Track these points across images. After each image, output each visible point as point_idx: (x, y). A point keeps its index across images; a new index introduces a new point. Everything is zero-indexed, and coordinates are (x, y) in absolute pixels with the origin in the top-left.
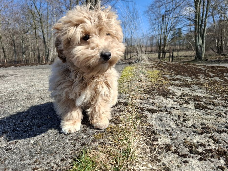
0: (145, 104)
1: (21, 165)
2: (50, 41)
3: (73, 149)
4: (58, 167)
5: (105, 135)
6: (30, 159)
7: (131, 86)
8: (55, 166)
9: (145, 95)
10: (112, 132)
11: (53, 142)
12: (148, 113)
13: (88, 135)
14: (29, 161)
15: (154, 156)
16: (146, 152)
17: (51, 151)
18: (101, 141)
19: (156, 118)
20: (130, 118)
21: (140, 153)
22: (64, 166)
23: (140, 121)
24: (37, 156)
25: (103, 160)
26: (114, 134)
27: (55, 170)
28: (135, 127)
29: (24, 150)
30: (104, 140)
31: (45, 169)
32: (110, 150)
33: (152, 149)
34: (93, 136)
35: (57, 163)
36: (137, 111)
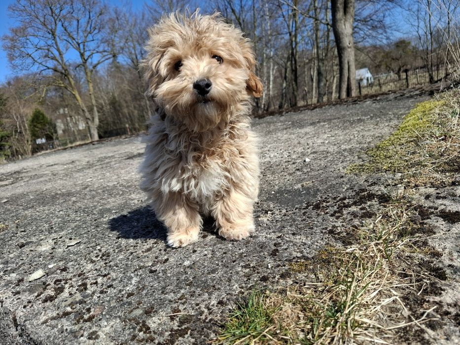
0: (438, 198)
2: (260, 69)
3: (244, 285)
4: (209, 314)
5: (311, 267)
6: (174, 293)
7: (414, 153)
9: (447, 174)
10: (329, 262)
11: (217, 267)
12: (441, 223)
13: (279, 261)
14: (172, 294)
15: (417, 328)
16: (397, 316)
17: (209, 283)
18: (301, 276)
20: (383, 232)
21: (378, 316)
22: (219, 315)
23: (410, 241)
24: (185, 289)
25: (288, 317)
26: (332, 265)
27: (204, 318)
28: (387, 255)
29: (171, 276)
30: (307, 276)
31: (190, 313)
32: (308, 299)
33: (417, 312)
34: (287, 265)
35: (210, 307)
36: (409, 218)
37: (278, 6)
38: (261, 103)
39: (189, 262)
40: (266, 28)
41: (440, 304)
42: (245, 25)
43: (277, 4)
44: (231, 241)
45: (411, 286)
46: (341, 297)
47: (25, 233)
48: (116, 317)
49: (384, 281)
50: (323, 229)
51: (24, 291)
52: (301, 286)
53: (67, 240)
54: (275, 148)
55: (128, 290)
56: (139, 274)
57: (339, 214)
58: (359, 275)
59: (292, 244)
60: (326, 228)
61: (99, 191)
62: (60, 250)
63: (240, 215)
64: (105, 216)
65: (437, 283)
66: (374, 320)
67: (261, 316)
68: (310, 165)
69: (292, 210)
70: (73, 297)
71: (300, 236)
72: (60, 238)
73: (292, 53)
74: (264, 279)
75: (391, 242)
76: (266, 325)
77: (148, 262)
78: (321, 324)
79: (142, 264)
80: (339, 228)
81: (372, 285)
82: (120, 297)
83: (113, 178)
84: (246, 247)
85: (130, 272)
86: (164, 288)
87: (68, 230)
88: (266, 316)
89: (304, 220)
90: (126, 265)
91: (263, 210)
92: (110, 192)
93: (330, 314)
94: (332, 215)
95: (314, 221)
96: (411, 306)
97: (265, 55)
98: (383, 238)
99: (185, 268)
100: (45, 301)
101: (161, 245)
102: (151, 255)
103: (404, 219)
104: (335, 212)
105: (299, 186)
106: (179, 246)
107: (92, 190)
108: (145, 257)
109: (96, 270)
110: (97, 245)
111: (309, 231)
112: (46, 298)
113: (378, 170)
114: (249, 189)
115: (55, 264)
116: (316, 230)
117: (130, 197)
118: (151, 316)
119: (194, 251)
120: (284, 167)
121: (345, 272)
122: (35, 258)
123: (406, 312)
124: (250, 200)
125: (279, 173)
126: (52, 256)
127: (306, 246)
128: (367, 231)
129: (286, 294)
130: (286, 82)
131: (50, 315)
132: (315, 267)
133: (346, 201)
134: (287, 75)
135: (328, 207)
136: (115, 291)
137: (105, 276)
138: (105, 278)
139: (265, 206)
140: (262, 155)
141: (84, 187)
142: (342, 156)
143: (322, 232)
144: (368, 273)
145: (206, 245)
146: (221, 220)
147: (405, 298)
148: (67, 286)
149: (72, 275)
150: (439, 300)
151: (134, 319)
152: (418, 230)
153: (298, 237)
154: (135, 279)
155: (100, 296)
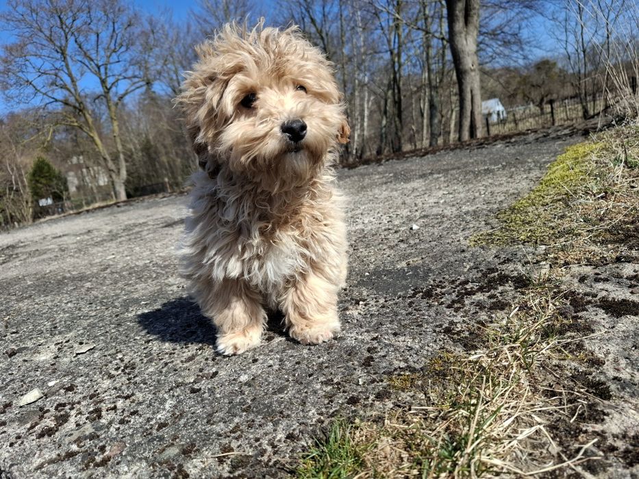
0: (597, 280)
1: (206, 433)
3: (324, 410)
4: (274, 455)
5: (420, 383)
6: (225, 422)
7: (562, 217)
8: (269, 449)
9: (609, 246)
10: (445, 375)
11: (286, 383)
12: (601, 317)
13: (374, 374)
14: (222, 425)
15: (570, 472)
16: (541, 453)
17: (274, 408)
18: (405, 396)
19: (628, 337)
20: (521, 331)
21: (514, 454)
22: (288, 455)
23: (559, 343)
24: (241, 416)
25: (386, 457)
26: (450, 380)
27: (266, 460)
28: (527, 364)
29: (220, 398)
30: (413, 396)
31: (246, 453)
32: (415, 430)
33: (570, 448)
34: (385, 381)
35: (276, 443)
36: (557, 309)
37: (374, 14)
38: (352, 148)
39: (246, 377)
40: (359, 45)
41: (602, 435)
42: (330, 40)
43: (374, 11)
44: (307, 345)
45: (561, 409)
46: (461, 427)
47: (17, 335)
48: (141, 459)
49: (523, 403)
50: (437, 326)
51: (12, 421)
52: (405, 411)
53: (76, 345)
54: (371, 211)
55: (160, 419)
56: (176, 394)
57: (459, 305)
58: (488, 394)
59: (392, 349)
60: (441, 326)
61: (124, 273)
62: (65, 359)
63: (320, 308)
64: (131, 309)
65: (598, 404)
66: (509, 461)
67: (347, 456)
68: (419, 235)
69: (394, 300)
70: (82, 429)
71: (404, 337)
72: (66, 342)
73: (395, 78)
74: (353, 401)
75: (532, 345)
76: (355, 470)
77: (189, 376)
78: (433, 468)
79: (180, 380)
80: (459, 325)
81: (506, 408)
82: (147, 429)
83: (144, 254)
84: (328, 353)
85: (163, 392)
86: (210, 415)
87: (78, 331)
88: (355, 457)
89: (410, 313)
90: (158, 381)
91: (353, 299)
92: (139, 274)
93: (446, 454)
94: (449, 307)
95: (423, 315)
96: (561, 438)
97: (357, 81)
98: (521, 340)
99: (241, 384)
100: (41, 436)
101: (208, 352)
102: (194, 367)
103: (549, 312)
104: (454, 302)
105: (404, 264)
106: (232, 353)
107: (114, 273)
108: (185, 369)
109: (115, 388)
110: (117, 353)
111: (416, 330)
112: (42, 431)
113: (514, 241)
114: (332, 271)
115: (58, 381)
116: (427, 328)
117: (166, 281)
118: (191, 457)
119: (255, 361)
120: (383, 237)
121: (468, 390)
122: (29, 371)
123: (555, 448)
124: (332, 287)
125: (375, 246)
126: (54, 369)
127: (412, 352)
128: (498, 329)
129: (384, 424)
130: (387, 118)
131: (47, 456)
132: (425, 382)
133: (468, 286)
134: (388, 108)
135: (444, 294)
136: (141, 420)
137: (127, 397)
138: (128, 400)
139: (356, 294)
140: (352, 220)
141: (102, 267)
142: (463, 221)
143: (435, 331)
144: (500, 390)
145: (271, 351)
146: (293, 316)
147: (552, 428)
148: (73, 412)
149: (81, 396)
150: (602, 429)
151: (166, 462)
152: (570, 328)
153: (401, 338)
154: (169, 401)
155: (119, 428)
